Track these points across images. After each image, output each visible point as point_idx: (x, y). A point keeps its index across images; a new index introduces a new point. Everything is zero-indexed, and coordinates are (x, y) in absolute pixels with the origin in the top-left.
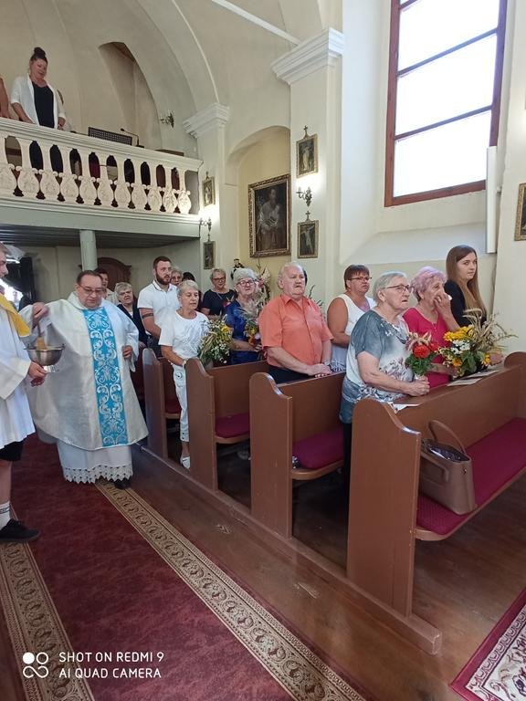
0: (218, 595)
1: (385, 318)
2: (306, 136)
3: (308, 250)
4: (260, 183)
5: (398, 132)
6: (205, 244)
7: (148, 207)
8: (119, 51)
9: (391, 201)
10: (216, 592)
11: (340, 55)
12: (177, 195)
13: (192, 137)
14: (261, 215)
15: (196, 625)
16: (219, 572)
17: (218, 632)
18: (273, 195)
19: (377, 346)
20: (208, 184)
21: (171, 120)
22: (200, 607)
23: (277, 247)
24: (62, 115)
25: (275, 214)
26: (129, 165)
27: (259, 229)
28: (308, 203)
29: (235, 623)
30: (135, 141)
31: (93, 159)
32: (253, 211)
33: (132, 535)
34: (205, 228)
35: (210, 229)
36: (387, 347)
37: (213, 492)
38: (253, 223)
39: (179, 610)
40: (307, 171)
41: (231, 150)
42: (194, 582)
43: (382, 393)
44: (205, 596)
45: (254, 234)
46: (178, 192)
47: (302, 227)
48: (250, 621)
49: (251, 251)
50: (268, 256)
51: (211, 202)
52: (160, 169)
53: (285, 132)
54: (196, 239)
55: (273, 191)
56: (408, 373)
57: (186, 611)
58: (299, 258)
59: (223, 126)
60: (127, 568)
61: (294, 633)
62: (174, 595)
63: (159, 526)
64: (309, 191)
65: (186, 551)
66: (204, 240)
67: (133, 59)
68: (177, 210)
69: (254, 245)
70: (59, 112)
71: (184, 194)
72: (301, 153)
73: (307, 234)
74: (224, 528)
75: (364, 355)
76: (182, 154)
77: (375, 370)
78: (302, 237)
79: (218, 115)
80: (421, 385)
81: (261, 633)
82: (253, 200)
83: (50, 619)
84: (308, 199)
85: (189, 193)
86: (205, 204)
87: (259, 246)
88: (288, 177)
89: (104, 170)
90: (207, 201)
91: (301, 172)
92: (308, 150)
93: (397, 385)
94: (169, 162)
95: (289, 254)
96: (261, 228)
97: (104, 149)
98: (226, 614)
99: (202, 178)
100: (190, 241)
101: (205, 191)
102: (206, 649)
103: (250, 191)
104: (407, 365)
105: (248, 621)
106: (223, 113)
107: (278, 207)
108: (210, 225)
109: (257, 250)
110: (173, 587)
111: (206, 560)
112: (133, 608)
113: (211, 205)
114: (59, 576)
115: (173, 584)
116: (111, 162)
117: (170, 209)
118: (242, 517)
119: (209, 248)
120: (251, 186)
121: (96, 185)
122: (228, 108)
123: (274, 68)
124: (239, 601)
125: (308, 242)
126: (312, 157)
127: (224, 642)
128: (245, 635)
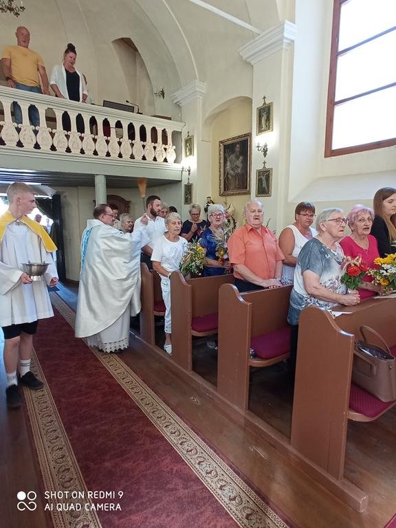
0: (191, 451)
1: (325, 244)
2: (265, 103)
3: (264, 190)
4: (228, 140)
5: (337, 99)
6: (186, 186)
7: (144, 158)
8: (127, 44)
9: (330, 152)
10: (190, 449)
11: (293, 41)
12: (165, 149)
13: (178, 105)
14: (228, 164)
15: (174, 472)
16: (193, 433)
17: (191, 479)
18: (238, 148)
19: (319, 265)
20: (189, 141)
21: (163, 93)
22: (178, 459)
23: (239, 188)
24: (85, 93)
25: (239, 163)
26: (131, 127)
27: (226, 174)
28: (265, 155)
29: (204, 474)
30: (136, 110)
31: (106, 123)
32: (222, 161)
33: (128, 401)
34: (185, 174)
35: (189, 174)
36: (326, 267)
37: (189, 373)
38: (222, 170)
39: (163, 460)
40: (265, 130)
41: (207, 116)
42: (173, 440)
43: (321, 302)
44: (181, 451)
45: (222, 178)
46: (166, 147)
47: (260, 173)
48: (215, 473)
49: (220, 191)
50: (232, 195)
51: (191, 154)
52: (154, 130)
53: (249, 101)
54: (179, 182)
55: (238, 146)
56: (343, 288)
57: (168, 461)
58: (256, 196)
59: (201, 97)
60: (124, 426)
61: (249, 485)
62: (158, 449)
63: (147, 395)
64: (266, 146)
65: (167, 416)
66: (185, 182)
67: (136, 50)
68: (166, 160)
69: (222, 186)
70: (83, 90)
71: (171, 148)
72: (260, 117)
73: (264, 178)
74: (196, 400)
75: (308, 273)
76: (170, 119)
77: (316, 284)
78: (260, 181)
79: (198, 89)
80: (353, 297)
81: (224, 483)
82: (222, 153)
83: (69, 459)
84: (265, 151)
85: (174, 147)
86: (186, 156)
87: (226, 188)
88: (249, 135)
89: (113, 131)
90: (188, 154)
91: (260, 131)
92: (265, 114)
93: (334, 296)
94: (160, 125)
95: (249, 193)
96: (228, 174)
97: (113, 116)
98: (197, 466)
99: (184, 136)
100: (175, 183)
101: (186, 146)
102: (182, 492)
103: (220, 146)
104: (342, 281)
105: (213, 473)
106: (201, 87)
107: (241, 158)
108: (189, 171)
109: (225, 190)
110: (158, 442)
111: (183, 424)
112: (128, 456)
113: (191, 156)
114: (76, 428)
115: (158, 440)
116: (119, 125)
117: (160, 160)
118: (210, 393)
119: (189, 188)
120: (221, 142)
121: (108, 142)
122: (205, 84)
123: (240, 53)
124: (207, 457)
125: (264, 184)
126: (268, 119)
127: (195, 488)
128: (211, 484)
